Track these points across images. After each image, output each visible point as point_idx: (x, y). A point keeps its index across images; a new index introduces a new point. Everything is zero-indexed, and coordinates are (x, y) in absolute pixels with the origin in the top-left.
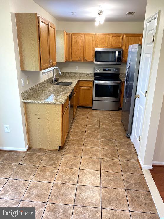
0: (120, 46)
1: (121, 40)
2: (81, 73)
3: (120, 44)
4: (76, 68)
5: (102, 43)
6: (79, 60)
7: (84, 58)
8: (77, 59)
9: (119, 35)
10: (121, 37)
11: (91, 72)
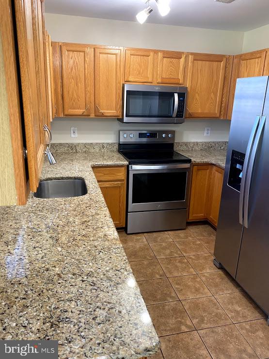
0: (181, 82)
1: (181, 67)
2: (85, 145)
3: (181, 77)
4: (72, 132)
5: (139, 73)
6: (85, 114)
7: (96, 109)
8: (80, 111)
9: (177, 55)
10: (182, 60)
11: (110, 141)
